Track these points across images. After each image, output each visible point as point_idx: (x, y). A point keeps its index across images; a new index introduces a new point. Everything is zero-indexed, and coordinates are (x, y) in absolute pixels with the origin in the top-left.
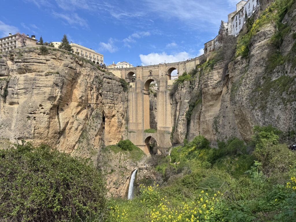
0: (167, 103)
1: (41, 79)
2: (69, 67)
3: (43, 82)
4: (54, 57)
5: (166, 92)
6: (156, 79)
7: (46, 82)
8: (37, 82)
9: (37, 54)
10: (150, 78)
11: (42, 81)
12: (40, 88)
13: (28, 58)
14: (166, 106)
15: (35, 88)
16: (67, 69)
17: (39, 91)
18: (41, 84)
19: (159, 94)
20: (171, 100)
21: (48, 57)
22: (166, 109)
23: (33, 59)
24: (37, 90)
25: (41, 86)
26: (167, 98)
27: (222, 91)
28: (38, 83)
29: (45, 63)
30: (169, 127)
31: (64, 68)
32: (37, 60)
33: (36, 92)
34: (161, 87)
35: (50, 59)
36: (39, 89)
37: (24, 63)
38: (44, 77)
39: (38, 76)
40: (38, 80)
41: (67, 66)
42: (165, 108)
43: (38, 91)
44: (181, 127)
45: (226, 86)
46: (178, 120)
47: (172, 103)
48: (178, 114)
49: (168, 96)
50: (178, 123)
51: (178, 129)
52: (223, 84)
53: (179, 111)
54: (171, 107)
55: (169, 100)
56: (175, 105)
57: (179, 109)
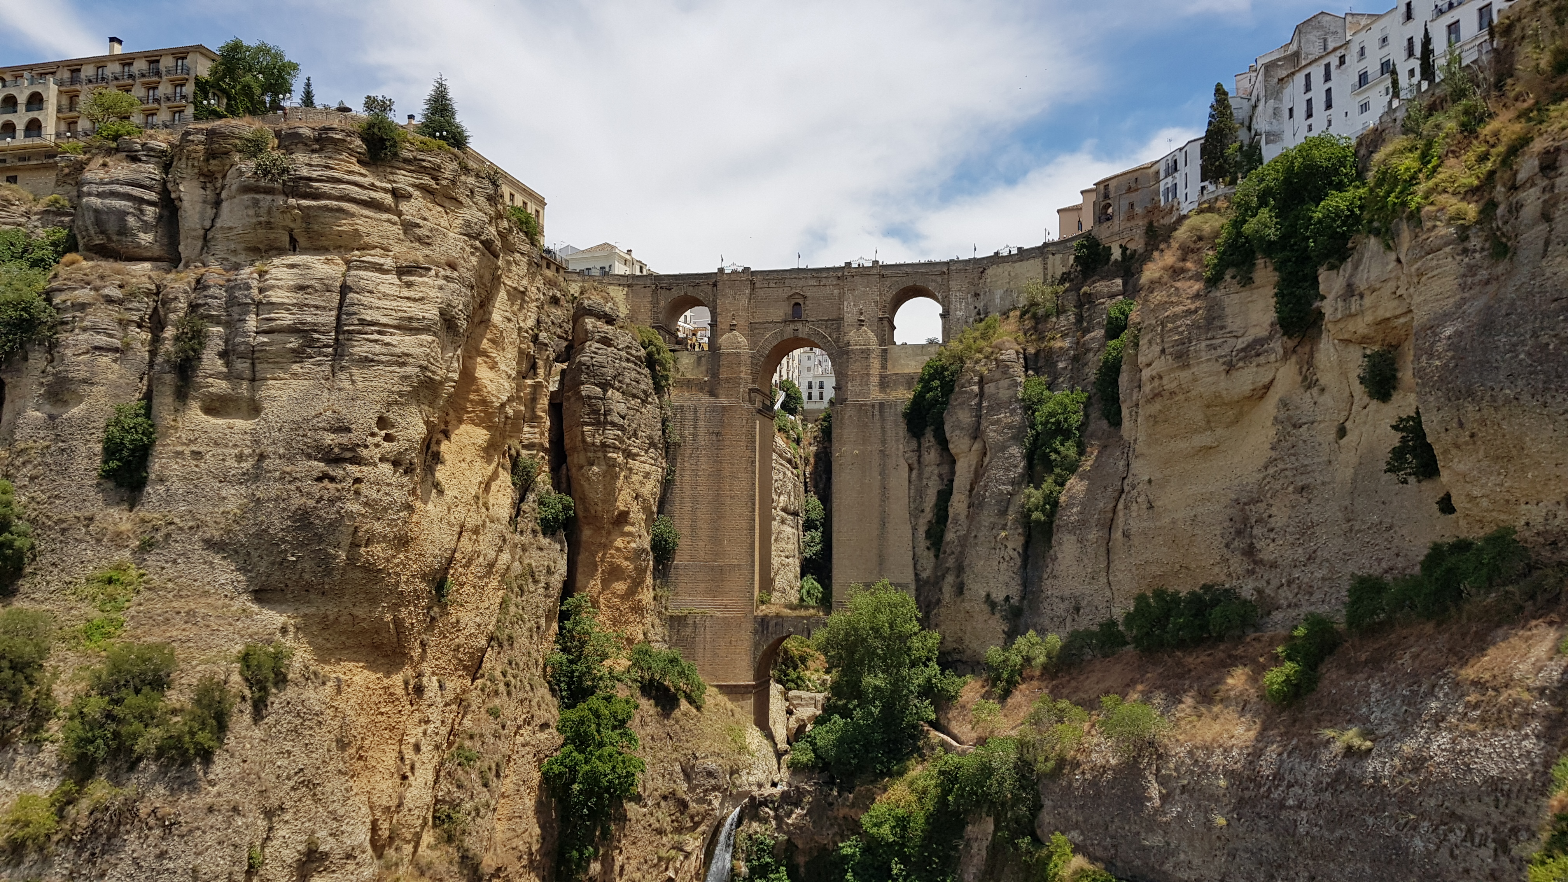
0: (891, 462)
1: (382, 288)
2: (482, 242)
3: (395, 304)
4: (427, 180)
5: (882, 406)
6: (824, 338)
7: (405, 304)
8: (366, 299)
9: (354, 160)
10: (798, 330)
11: (385, 295)
12: (380, 333)
13: (315, 174)
14: (883, 474)
15: (360, 332)
16: (476, 248)
17: (377, 348)
18: (385, 312)
19: (847, 416)
20: (914, 445)
21: (404, 180)
22: (884, 490)
23: (339, 181)
24: (367, 340)
25: (384, 320)
26: (891, 432)
27: (1272, 382)
28: (371, 308)
29: (387, 210)
31: (465, 241)
32: (356, 189)
33: (365, 349)
34: (859, 380)
35: (410, 189)
36: (376, 336)
37: (292, 201)
38: (392, 278)
39: (366, 269)
40: (371, 292)
41: (476, 237)
42: (877, 484)
43: (371, 344)
44: (990, 576)
45: (1294, 359)
46: (971, 540)
47: (915, 458)
48: (966, 513)
49: (897, 425)
50: (974, 553)
51: (971, 586)
52: (1281, 351)
53: (970, 496)
54: (910, 481)
55: (901, 446)
56: (936, 472)
57: (968, 487)
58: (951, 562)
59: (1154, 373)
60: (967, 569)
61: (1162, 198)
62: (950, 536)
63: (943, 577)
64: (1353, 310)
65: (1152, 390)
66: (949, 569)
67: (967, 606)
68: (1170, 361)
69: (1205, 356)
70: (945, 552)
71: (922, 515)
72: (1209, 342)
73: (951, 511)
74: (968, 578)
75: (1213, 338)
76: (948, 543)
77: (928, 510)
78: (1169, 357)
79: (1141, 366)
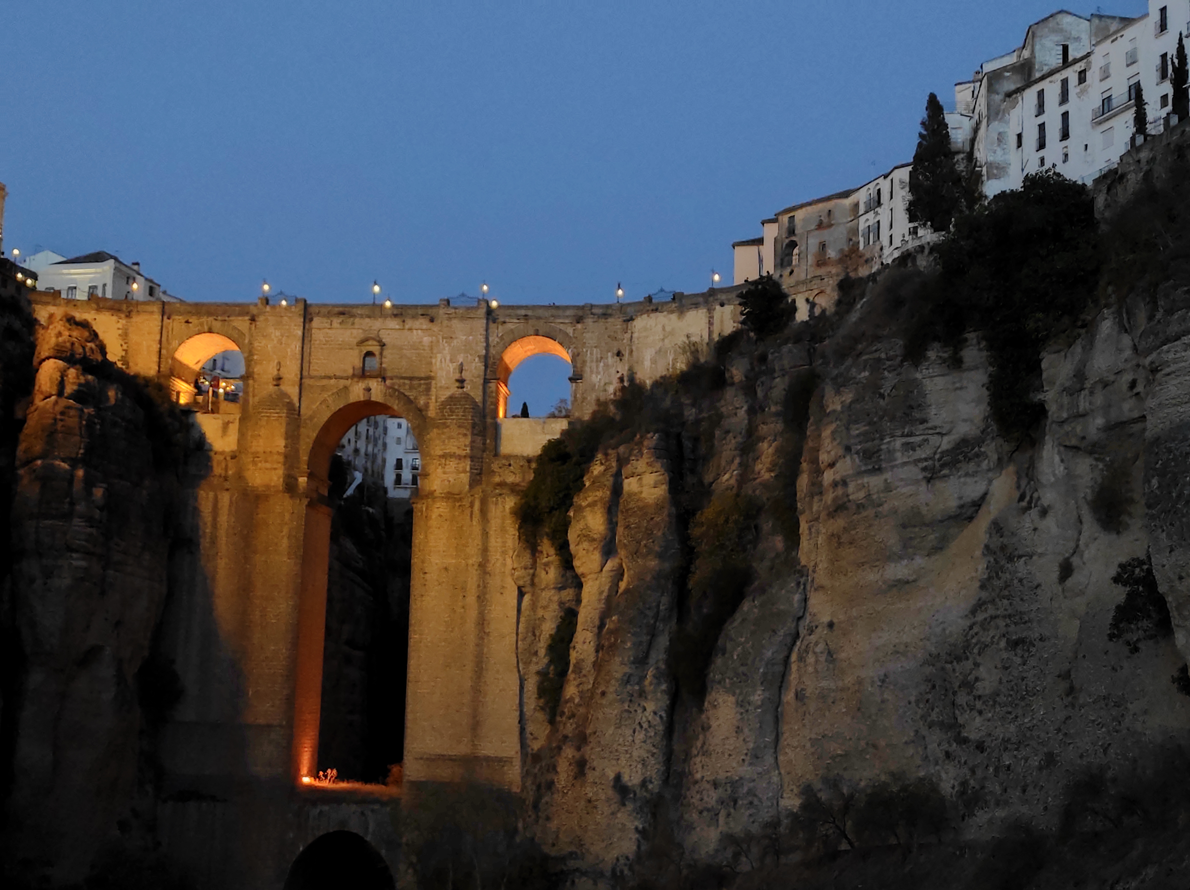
0: (494, 582)
5: (484, 502)
6: (409, 401)
10: (369, 390)
14: (482, 599)
19: (434, 515)
20: (527, 559)
22: (482, 622)
26: (494, 542)
27: (984, 497)
30: (500, 760)
34: (452, 464)
42: (473, 614)
44: (622, 749)
45: (1011, 468)
46: (598, 697)
47: (528, 579)
48: (592, 658)
49: (503, 530)
50: (600, 716)
51: (595, 764)
52: (995, 457)
53: (599, 634)
54: (519, 611)
55: (509, 561)
56: (556, 598)
57: (597, 622)
58: (569, 728)
59: (838, 477)
60: (591, 739)
61: (861, 240)
62: (571, 690)
63: (559, 748)
64: (1081, 409)
65: (835, 499)
66: (566, 737)
67: (589, 791)
68: (857, 460)
69: (899, 457)
70: (562, 714)
71: (534, 659)
72: (904, 440)
73: (573, 656)
74: (590, 752)
75: (911, 435)
76: (567, 702)
77: (542, 652)
78: (856, 456)
79: (822, 466)
